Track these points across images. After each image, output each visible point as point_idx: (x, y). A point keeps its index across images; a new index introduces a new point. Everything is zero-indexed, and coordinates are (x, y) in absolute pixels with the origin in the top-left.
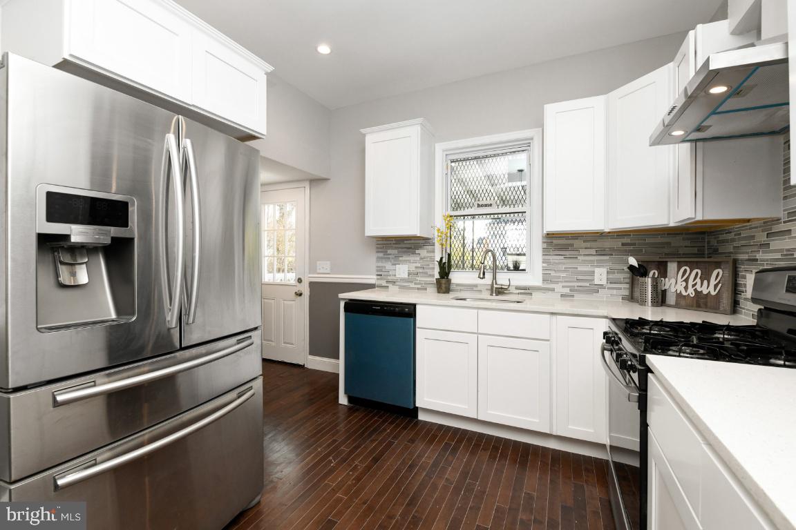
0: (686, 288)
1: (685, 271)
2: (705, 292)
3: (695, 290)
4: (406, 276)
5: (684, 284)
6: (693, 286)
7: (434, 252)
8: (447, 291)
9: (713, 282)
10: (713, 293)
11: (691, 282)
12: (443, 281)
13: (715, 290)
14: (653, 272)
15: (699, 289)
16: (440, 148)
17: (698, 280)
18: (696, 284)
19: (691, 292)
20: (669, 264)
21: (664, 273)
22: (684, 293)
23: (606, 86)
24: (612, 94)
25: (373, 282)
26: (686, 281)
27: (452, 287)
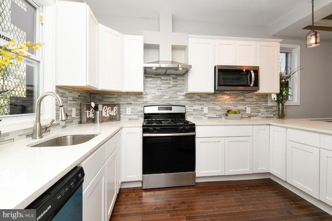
0: (106, 114)
1: (105, 108)
2: (112, 115)
3: (109, 114)
5: (105, 113)
6: (109, 113)
9: (114, 111)
10: (115, 115)
11: (108, 112)
13: (115, 113)
15: (110, 114)
17: (110, 111)
18: (109, 112)
19: (108, 115)
20: (99, 105)
22: (106, 116)
26: (106, 111)
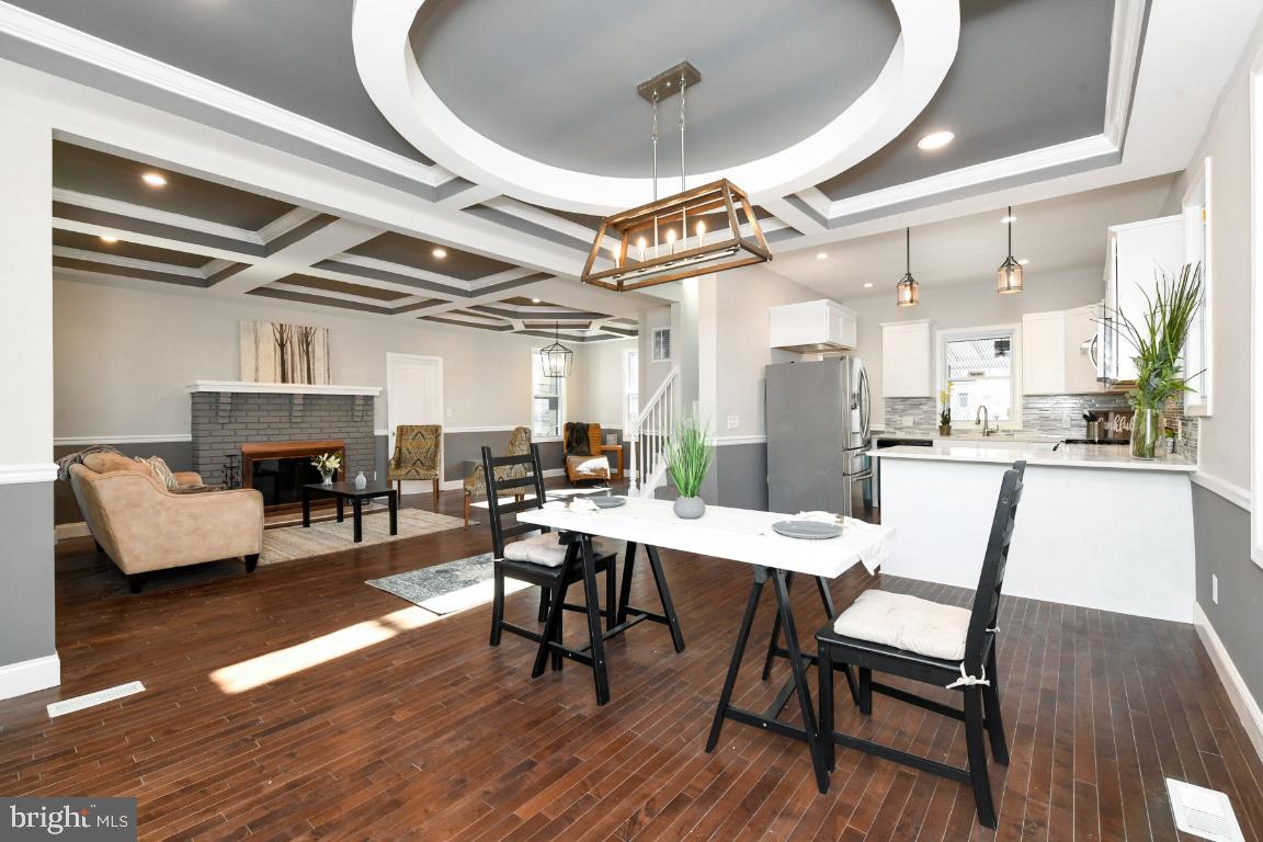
4: (911, 424)
7: (935, 407)
8: (948, 434)
12: (946, 427)
14: (1101, 419)
16: (939, 334)
21: (1107, 419)
23: (1065, 309)
24: (1070, 311)
25: (881, 429)
27: (952, 432)
